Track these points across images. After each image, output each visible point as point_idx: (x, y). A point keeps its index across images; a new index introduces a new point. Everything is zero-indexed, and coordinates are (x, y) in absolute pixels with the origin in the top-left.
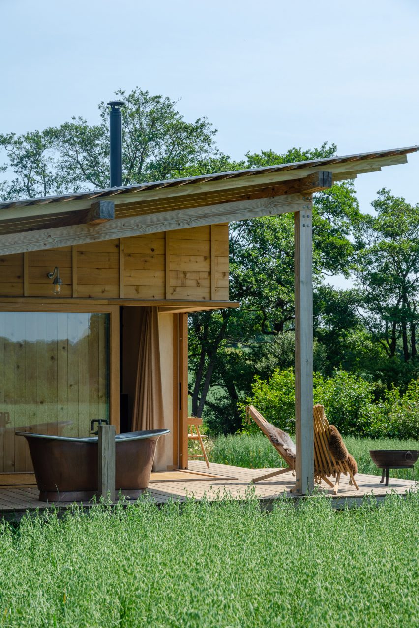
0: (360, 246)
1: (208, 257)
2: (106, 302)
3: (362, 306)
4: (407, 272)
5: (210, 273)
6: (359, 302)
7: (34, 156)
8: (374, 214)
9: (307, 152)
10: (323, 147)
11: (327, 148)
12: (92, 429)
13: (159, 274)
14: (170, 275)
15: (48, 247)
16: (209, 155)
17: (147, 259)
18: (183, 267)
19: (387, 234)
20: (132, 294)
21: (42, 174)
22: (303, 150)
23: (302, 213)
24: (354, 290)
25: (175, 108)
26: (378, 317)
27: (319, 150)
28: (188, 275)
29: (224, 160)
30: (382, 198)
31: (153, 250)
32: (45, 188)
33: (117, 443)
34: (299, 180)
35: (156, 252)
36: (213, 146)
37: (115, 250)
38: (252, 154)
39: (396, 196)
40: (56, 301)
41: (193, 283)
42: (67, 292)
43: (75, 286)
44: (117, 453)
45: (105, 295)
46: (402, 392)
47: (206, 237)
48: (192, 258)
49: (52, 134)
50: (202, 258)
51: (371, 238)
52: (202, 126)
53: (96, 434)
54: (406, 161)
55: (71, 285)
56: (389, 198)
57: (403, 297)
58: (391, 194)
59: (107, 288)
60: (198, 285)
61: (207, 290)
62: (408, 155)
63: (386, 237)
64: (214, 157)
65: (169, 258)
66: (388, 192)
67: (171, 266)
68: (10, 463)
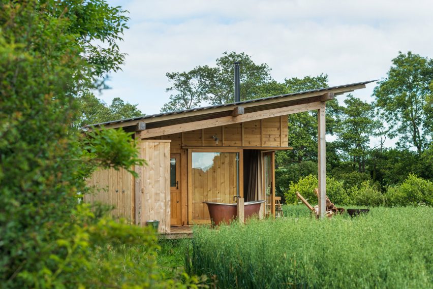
0: (339, 121)
1: (279, 128)
2: (236, 148)
3: (339, 149)
4: (361, 133)
5: (280, 135)
6: (338, 147)
7: (185, 83)
8: (345, 106)
9: (314, 78)
10: (321, 75)
11: (323, 76)
12: (234, 200)
13: (259, 136)
14: (263, 136)
15: (216, 126)
16: (268, 81)
17: (254, 130)
18: (269, 133)
19: (351, 116)
20: (248, 145)
21: (190, 91)
22: (311, 77)
23: (321, 110)
24: (336, 142)
25: (251, 59)
26: (347, 153)
27: (319, 77)
28: (271, 136)
29: (274, 82)
30: (349, 99)
31: (256, 126)
32: (192, 97)
33: (245, 206)
34: (320, 96)
35: (258, 127)
36: (269, 76)
37: (240, 126)
38: (288, 79)
39: (356, 98)
40: (216, 148)
41: (273, 140)
42: (220, 144)
43: (223, 142)
44: (245, 209)
45: (236, 145)
46: (359, 188)
47: (279, 120)
48: (272, 129)
49: (193, 73)
50: (277, 129)
51: (343, 117)
52: (265, 67)
53: (236, 202)
54: (365, 87)
55: (222, 141)
56: (352, 98)
57: (359, 145)
58: (353, 97)
59: (237, 142)
60: (275, 140)
61: (279, 142)
62: (366, 85)
63: (351, 117)
64: (270, 81)
65: (263, 129)
66: (352, 96)
67: (263, 133)
68: (197, 215)
